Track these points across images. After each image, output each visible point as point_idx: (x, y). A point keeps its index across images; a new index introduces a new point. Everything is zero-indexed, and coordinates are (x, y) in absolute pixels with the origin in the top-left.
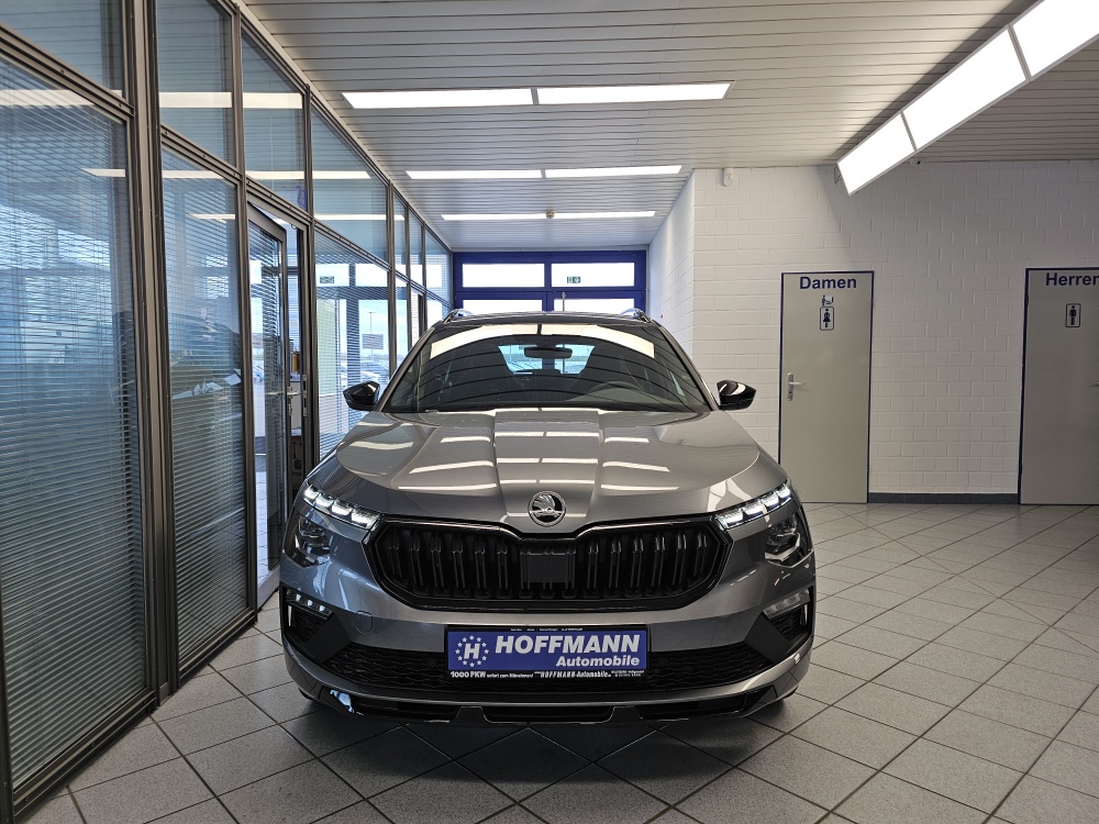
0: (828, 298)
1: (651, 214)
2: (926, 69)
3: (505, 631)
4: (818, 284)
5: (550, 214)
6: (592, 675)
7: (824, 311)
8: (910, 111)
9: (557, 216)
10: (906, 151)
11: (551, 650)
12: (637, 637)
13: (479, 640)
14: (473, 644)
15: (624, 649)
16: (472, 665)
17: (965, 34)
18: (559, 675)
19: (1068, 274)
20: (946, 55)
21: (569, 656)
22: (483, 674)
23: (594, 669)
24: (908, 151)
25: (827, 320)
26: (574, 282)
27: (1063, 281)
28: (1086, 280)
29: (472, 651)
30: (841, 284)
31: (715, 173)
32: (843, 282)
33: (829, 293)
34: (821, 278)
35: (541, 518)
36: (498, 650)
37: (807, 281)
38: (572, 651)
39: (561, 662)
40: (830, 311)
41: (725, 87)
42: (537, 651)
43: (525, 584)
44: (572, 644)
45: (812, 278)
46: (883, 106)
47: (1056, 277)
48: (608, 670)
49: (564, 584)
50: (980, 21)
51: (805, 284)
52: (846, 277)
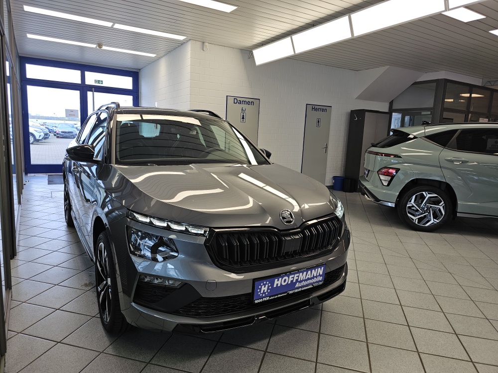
0: (244, 109)
1: (153, 55)
2: (308, 21)
3: (278, 276)
4: (240, 102)
5: (100, 46)
6: (307, 288)
7: (242, 114)
8: (295, 37)
9: (104, 48)
10: (290, 53)
11: (294, 281)
12: (322, 268)
13: (268, 283)
14: (265, 285)
15: (318, 274)
16: (264, 295)
17: (329, 12)
18: (296, 291)
19: (318, 107)
20: (318, 18)
21: (301, 281)
22: (268, 298)
23: (307, 285)
24: (291, 53)
25: (243, 118)
26: (99, 83)
27: (316, 110)
28: (323, 110)
29: (264, 289)
30: (248, 103)
31: (199, 44)
32: (250, 102)
33: (245, 106)
34: (242, 99)
35: (287, 222)
36: (275, 286)
37: (237, 101)
38: (302, 279)
39: (298, 285)
40: (245, 115)
41: (234, 8)
42: (289, 282)
43: (283, 253)
44: (302, 276)
45: (238, 99)
46: (283, 32)
47: (315, 108)
48: (312, 284)
49: (297, 250)
50: (337, 9)
51: (236, 102)
52: (251, 100)
